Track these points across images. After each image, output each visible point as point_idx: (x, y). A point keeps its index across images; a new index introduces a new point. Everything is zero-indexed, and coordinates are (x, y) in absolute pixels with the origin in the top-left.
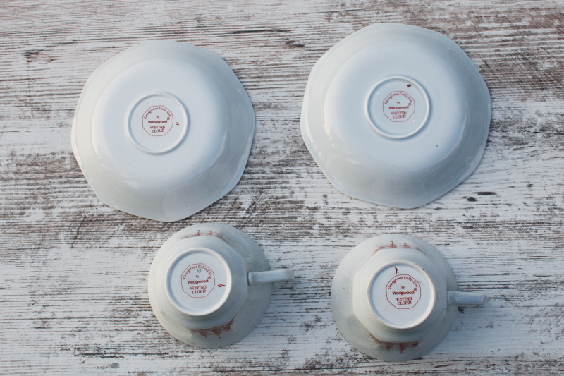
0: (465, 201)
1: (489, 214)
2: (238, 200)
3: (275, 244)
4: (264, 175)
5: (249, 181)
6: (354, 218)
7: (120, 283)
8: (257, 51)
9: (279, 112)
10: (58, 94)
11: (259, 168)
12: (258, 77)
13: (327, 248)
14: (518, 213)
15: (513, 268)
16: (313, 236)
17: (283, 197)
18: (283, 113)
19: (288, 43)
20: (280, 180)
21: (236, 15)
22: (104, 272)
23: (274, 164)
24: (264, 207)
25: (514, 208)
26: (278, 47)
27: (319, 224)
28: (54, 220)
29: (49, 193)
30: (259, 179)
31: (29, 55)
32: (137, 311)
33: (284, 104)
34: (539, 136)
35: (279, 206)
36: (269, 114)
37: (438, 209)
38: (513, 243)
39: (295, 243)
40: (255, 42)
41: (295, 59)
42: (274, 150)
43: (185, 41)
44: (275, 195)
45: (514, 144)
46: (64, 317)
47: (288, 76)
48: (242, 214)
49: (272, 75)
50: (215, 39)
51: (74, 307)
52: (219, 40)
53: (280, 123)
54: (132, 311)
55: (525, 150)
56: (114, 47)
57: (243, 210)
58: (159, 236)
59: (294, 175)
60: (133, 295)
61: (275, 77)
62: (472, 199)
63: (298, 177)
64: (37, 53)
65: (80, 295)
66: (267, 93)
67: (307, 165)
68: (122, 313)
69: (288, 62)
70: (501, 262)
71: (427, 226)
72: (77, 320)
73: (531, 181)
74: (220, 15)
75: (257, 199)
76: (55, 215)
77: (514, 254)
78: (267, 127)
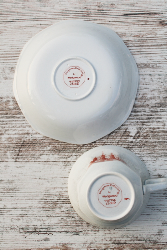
2: (127, 130)
3: (153, 160)
4: (145, 113)
5: (135, 117)
7: (49, 185)
8: (139, 28)
9: (155, 70)
10: (3, 57)
11: (141, 109)
12: (141, 46)
17: (158, 128)
18: (157, 71)
19: (160, 22)
20: (156, 116)
21: (124, 2)
22: (38, 178)
23: (152, 105)
24: (145, 135)
26: (154, 25)
28: (3, 143)
30: (141, 116)
32: (60, 204)
33: (158, 65)
35: (155, 134)
36: (148, 71)
40: (138, 22)
41: (165, 34)
42: (152, 96)
43: (90, 20)
44: (152, 127)
46: (12, 207)
47: (161, 45)
48: (130, 139)
49: (150, 44)
50: (111, 20)
51: (18, 201)
52: (114, 20)
53: (156, 77)
54: (57, 204)
56: (41, 25)
57: (131, 136)
58: (74, 154)
59: (165, 113)
60: (57, 194)
61: (152, 46)
65: (22, 193)
66: (146, 57)
68: (51, 205)
69: (160, 36)
72: (21, 209)
74: (114, 3)
75: (141, 129)
76: (3, 140)
78: (147, 80)
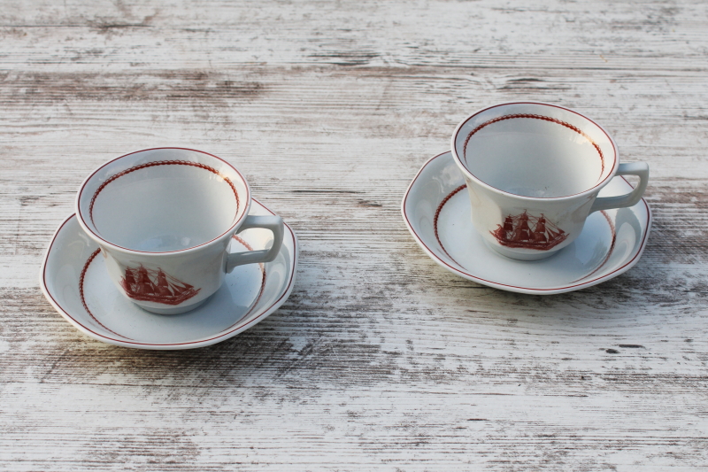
0: (604, 353)
1: (637, 366)
2: (287, 342)
3: (338, 388)
4: (325, 318)
5: (305, 324)
6: (450, 364)
7: (104, 423)
8: (321, 207)
9: (348, 261)
11: (318, 312)
12: (322, 230)
13: (412, 394)
14: (678, 367)
15: (681, 424)
16: (391, 382)
17: (351, 341)
18: (351, 263)
19: (361, 203)
20: (347, 324)
21: (297, 177)
22: (84, 410)
23: (339, 308)
24: (324, 350)
25: (670, 361)
26: (348, 206)
27: (401, 369)
28: (22, 353)
29: (22, 326)
30: (318, 322)
31: (25, 200)
32: (125, 455)
33: (353, 255)
34: (692, 295)
35: (345, 349)
36: (334, 262)
37: (566, 359)
38: (675, 397)
39: (367, 388)
40: (319, 200)
41: (369, 217)
42: (341, 295)
44: (339, 339)
45: (660, 301)
46: (12, 459)
47: (361, 230)
48: (294, 356)
49: (340, 228)
50: (269, 196)
51: (30, 448)
52: (274, 197)
53: (348, 271)
54: (118, 455)
55: (676, 307)
57: (294, 351)
58: (170, 374)
59: (367, 319)
60: (122, 438)
61: (343, 230)
62: (610, 351)
63: (371, 322)
64: (36, 199)
66: (332, 244)
67: (384, 311)
68: (102, 457)
69: (361, 218)
70: (662, 417)
71: (553, 376)
72: (33, 463)
73: (689, 337)
74: (277, 177)
75: (315, 341)
76: (24, 348)
77: (679, 409)
78: (330, 274)
